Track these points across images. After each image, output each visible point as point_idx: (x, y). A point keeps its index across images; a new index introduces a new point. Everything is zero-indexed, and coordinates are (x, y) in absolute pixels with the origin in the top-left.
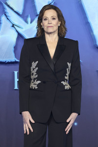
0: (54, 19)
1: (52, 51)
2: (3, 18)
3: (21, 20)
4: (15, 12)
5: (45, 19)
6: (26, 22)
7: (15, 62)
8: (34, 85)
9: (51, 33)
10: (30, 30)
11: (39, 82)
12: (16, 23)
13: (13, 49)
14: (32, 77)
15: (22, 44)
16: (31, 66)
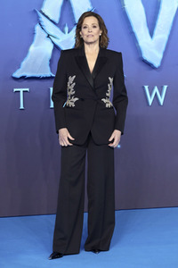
0: (95, 27)
1: (92, 64)
2: (38, 28)
3: (58, 29)
4: (51, 21)
5: (85, 27)
6: (64, 32)
7: (51, 77)
8: (71, 102)
9: (91, 43)
10: (67, 41)
12: (51, 33)
13: (48, 62)
14: (69, 93)
15: (58, 56)
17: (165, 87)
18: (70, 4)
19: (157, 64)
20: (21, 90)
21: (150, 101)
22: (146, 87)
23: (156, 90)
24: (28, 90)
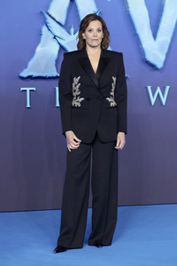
2: (44, 29)
3: (64, 31)
4: (57, 22)
5: (90, 31)
6: (69, 33)
7: (57, 77)
8: (77, 102)
11: (82, 99)
13: (54, 62)
14: (74, 94)
15: (62, 58)
16: (72, 82)
17: (168, 88)
18: (76, 6)
19: (160, 65)
20: (28, 89)
21: (153, 101)
22: (149, 88)
23: (159, 90)
24: (34, 89)
